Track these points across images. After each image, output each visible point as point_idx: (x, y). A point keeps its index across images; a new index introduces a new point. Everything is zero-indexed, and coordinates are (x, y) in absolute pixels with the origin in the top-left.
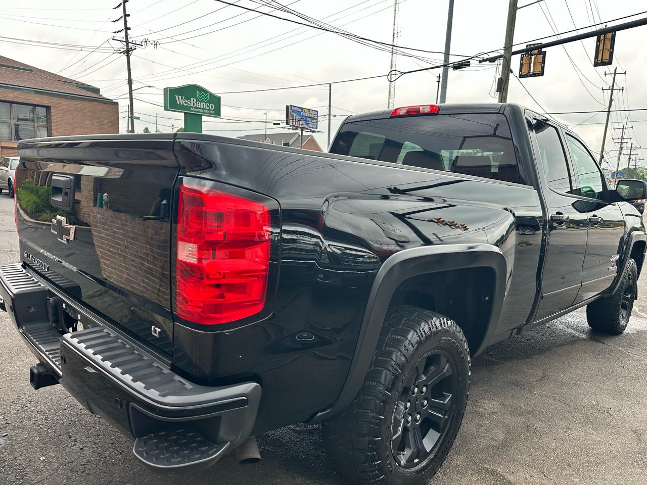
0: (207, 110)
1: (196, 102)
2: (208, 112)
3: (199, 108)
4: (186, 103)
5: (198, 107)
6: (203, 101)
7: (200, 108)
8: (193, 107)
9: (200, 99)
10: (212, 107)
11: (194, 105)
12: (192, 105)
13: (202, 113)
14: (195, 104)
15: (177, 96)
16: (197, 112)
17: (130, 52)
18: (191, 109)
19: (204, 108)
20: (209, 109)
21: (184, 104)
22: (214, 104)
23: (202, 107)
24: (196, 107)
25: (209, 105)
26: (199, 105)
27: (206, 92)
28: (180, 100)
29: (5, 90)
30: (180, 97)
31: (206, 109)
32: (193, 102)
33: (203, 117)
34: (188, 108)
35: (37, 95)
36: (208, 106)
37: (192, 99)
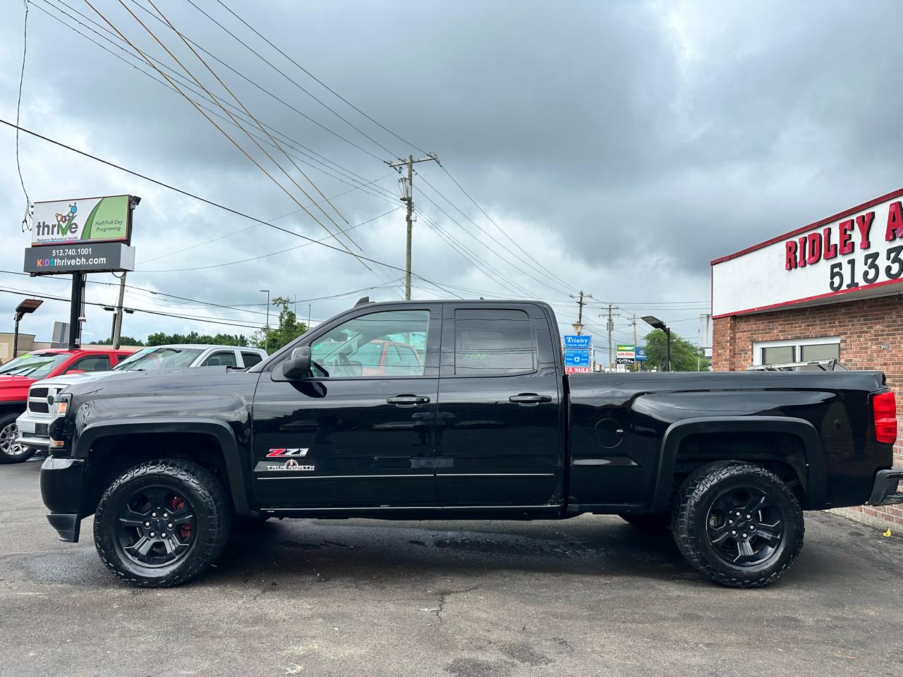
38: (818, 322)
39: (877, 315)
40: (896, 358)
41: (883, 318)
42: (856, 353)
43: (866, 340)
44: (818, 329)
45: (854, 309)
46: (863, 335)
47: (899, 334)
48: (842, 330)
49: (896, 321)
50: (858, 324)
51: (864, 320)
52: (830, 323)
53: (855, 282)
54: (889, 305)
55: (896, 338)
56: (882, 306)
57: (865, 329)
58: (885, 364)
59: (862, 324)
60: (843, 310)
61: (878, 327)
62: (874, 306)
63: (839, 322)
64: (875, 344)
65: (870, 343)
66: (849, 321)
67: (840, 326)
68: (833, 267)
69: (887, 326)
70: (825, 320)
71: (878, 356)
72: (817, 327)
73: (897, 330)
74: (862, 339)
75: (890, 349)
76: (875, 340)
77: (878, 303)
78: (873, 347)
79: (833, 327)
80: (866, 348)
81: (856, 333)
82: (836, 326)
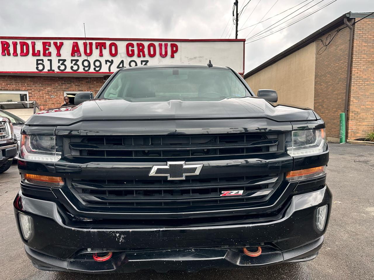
38: (13, 83)
39: (49, 83)
40: (58, 102)
41: (51, 85)
42: (38, 98)
43: (43, 93)
44: (14, 86)
45: (35, 80)
46: (41, 91)
47: (59, 92)
48: (29, 88)
49: (58, 87)
50: (38, 86)
51: (42, 85)
52: (21, 84)
53: (53, 69)
54: (54, 80)
55: (58, 94)
56: (50, 80)
57: (42, 89)
58: (53, 104)
59: (40, 87)
60: (29, 79)
61: (49, 88)
62: (47, 80)
63: (27, 84)
64: (48, 95)
65: (45, 95)
66: (33, 85)
67: (28, 86)
68: (38, 60)
69: (53, 89)
70: (19, 83)
71: (49, 100)
72: (13, 86)
73: (58, 90)
74: (41, 93)
75: (55, 98)
76: (48, 93)
77: (49, 79)
78: (47, 96)
79: (23, 86)
80: (43, 97)
81: (37, 90)
82: (25, 86)
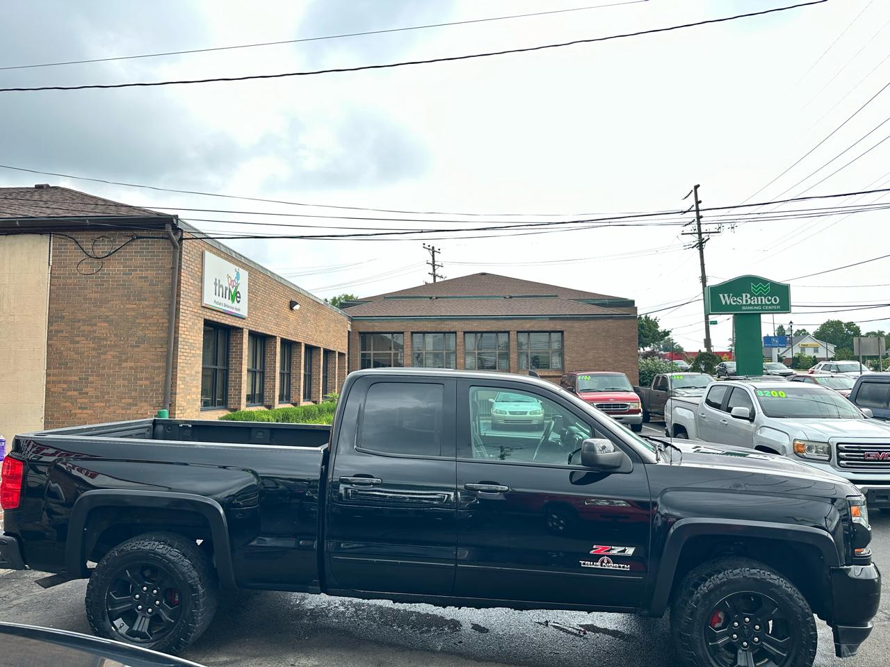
0: (768, 305)
1: (750, 298)
2: (770, 308)
3: (755, 305)
4: (734, 302)
5: (753, 303)
6: (761, 295)
7: (758, 305)
8: (745, 305)
9: (756, 293)
10: (775, 300)
11: (747, 301)
12: (744, 303)
13: (760, 310)
14: (749, 301)
15: (721, 295)
16: (752, 310)
17: (704, 244)
18: (744, 308)
19: (764, 303)
20: (772, 304)
21: (732, 302)
22: (779, 296)
23: (760, 303)
24: (750, 305)
25: (770, 298)
26: (755, 301)
27: (765, 281)
28: (725, 299)
29: (523, 321)
30: (726, 295)
31: (766, 305)
32: (745, 299)
33: (762, 315)
34: (739, 307)
35: (551, 322)
36: (769, 300)
37: (744, 295)
